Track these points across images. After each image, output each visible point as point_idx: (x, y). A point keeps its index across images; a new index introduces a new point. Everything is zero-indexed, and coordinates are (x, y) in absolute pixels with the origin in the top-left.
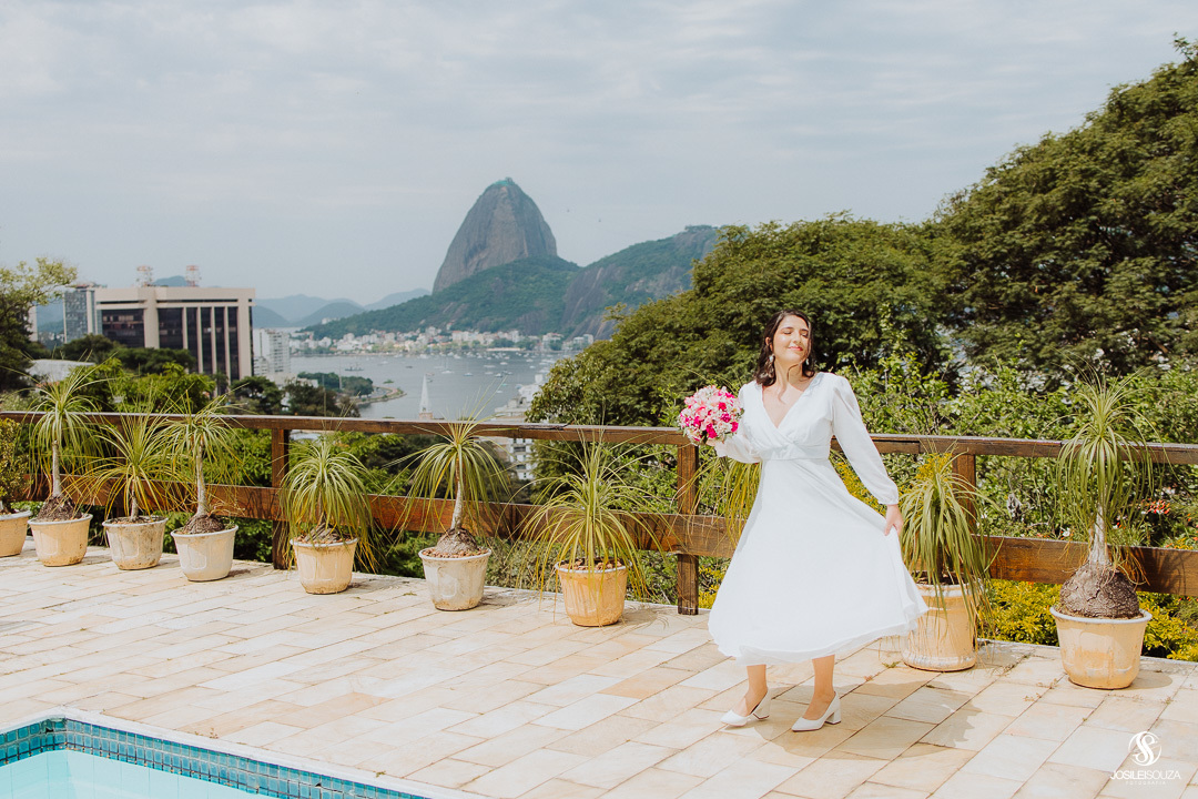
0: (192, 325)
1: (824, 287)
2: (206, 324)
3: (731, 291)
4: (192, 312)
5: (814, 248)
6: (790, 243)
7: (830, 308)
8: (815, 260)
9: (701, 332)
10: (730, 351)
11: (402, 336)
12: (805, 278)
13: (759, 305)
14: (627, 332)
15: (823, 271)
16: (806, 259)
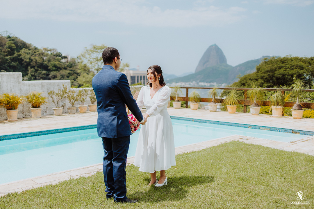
0: (138, 80)
1: (284, 70)
2: (141, 79)
3: (263, 71)
4: (138, 77)
5: (283, 63)
6: (278, 61)
7: (286, 75)
8: (283, 65)
9: (257, 80)
10: (263, 83)
11: (187, 83)
12: (280, 69)
13: (269, 75)
14: (241, 80)
15: (285, 67)
16: (281, 65)
